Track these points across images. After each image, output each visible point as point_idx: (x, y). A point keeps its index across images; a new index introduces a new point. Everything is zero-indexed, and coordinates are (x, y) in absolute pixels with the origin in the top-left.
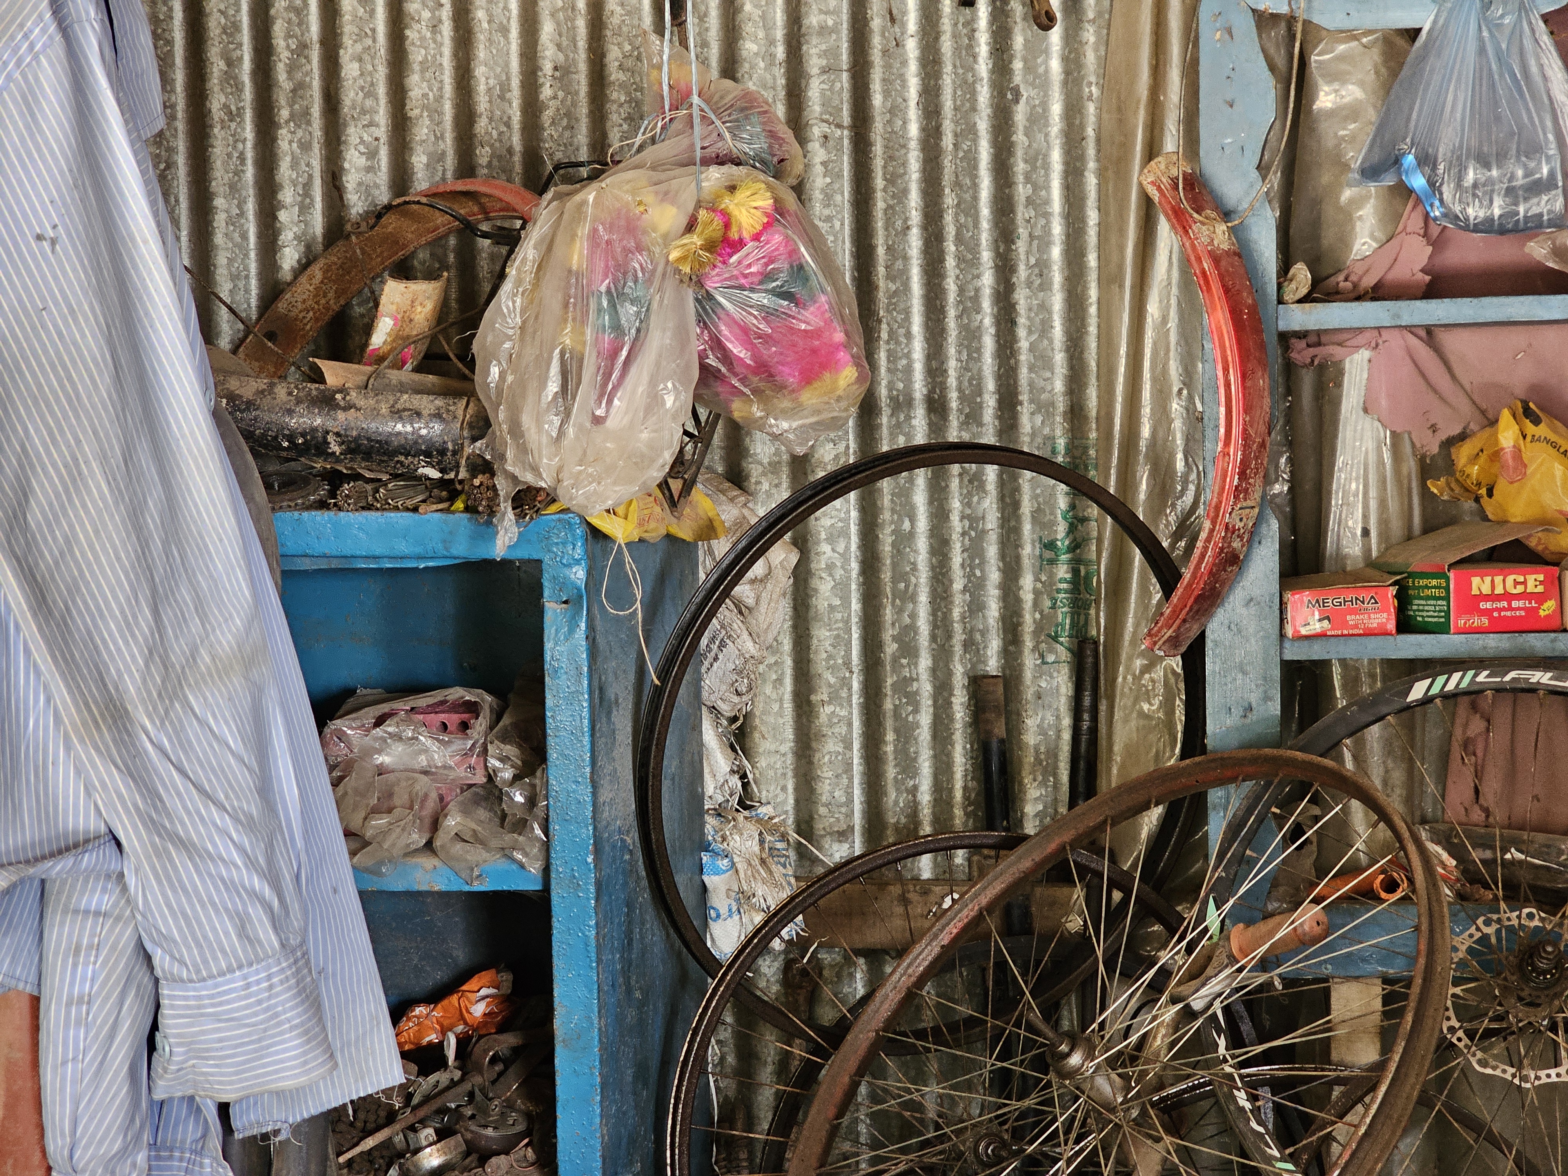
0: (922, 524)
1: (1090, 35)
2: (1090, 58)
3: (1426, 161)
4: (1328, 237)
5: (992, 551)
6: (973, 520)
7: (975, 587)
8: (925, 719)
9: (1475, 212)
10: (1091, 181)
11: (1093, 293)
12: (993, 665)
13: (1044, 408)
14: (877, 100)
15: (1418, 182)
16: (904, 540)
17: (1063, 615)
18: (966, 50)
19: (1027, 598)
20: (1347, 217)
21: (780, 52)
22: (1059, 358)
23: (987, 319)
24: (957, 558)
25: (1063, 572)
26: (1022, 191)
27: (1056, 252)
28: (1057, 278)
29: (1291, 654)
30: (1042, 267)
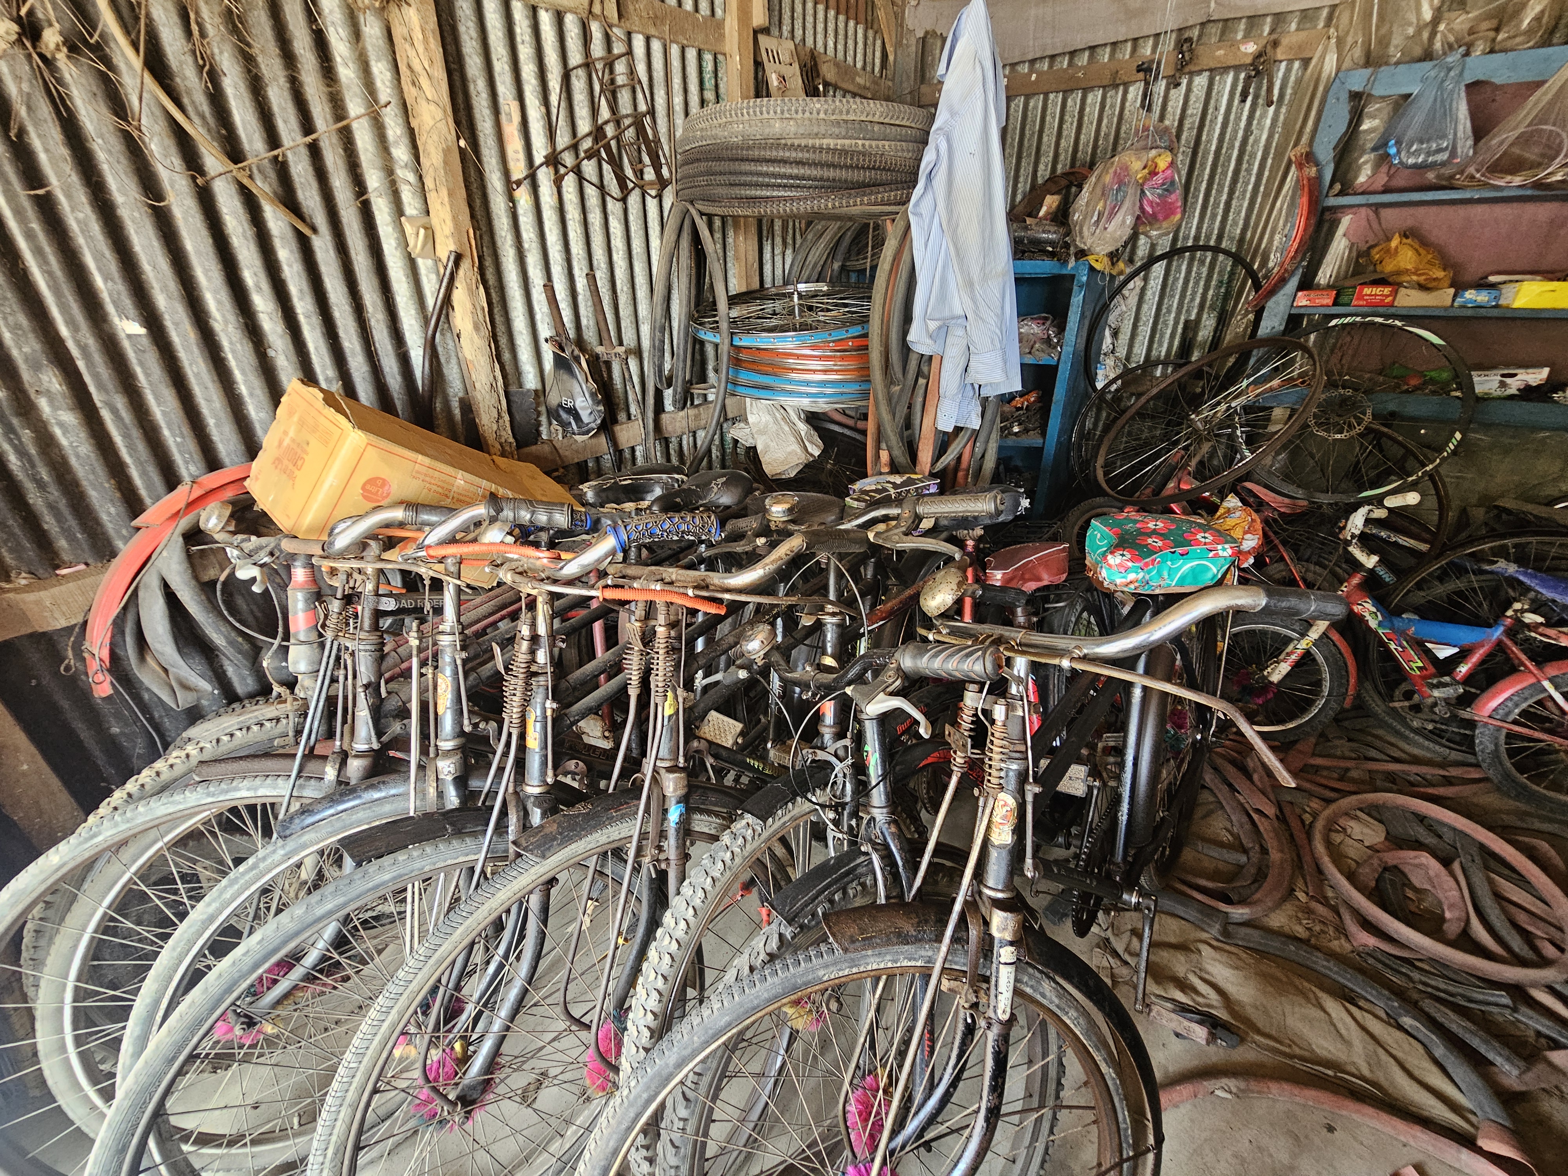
0: (1183, 275)
1: (1283, 110)
2: (1282, 118)
3: (1399, 142)
4: (1350, 176)
5: (1202, 283)
6: (1199, 274)
7: (1194, 293)
8: (1169, 331)
9: (1411, 161)
10: (1270, 161)
11: (1259, 200)
12: (1193, 317)
13: (1231, 239)
14: (1204, 138)
15: (1393, 151)
16: (1176, 279)
17: (1219, 303)
18: (1239, 118)
19: (1209, 297)
20: (1359, 168)
22: (1241, 222)
23: (1220, 211)
24: (1191, 285)
25: (1223, 290)
26: (1245, 166)
27: (1250, 187)
28: (1248, 195)
29: (1293, 311)
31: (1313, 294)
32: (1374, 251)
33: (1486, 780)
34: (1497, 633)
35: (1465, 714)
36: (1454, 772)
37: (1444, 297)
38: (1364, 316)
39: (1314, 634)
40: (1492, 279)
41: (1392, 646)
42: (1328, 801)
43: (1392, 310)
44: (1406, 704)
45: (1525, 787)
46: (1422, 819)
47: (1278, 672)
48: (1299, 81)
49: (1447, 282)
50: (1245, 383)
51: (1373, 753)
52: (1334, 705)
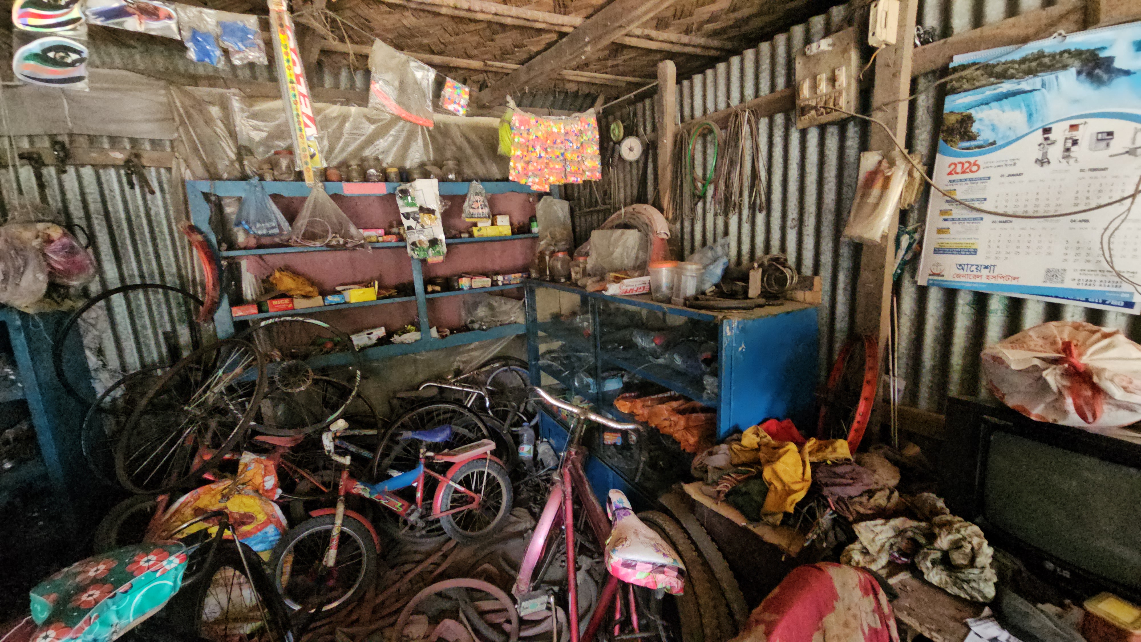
0: (143, 303)
1: (168, 196)
2: (169, 201)
3: (247, 222)
4: (230, 238)
5: (164, 306)
6: (157, 301)
7: (160, 313)
8: (153, 343)
9: (260, 232)
12: (168, 328)
13: (172, 275)
14: (110, 209)
15: (246, 227)
16: (139, 306)
17: (185, 317)
18: (135, 199)
19: (175, 314)
20: (236, 234)
21: (79, 198)
22: (173, 264)
23: (152, 256)
24: (154, 307)
25: (183, 309)
26: (157, 230)
27: (168, 243)
28: (170, 247)
29: (235, 320)
30: (166, 246)
31: (243, 308)
32: (271, 279)
33: (457, 543)
34: (421, 469)
35: (431, 518)
36: (445, 549)
37: (317, 301)
38: (280, 317)
39: (339, 521)
40: (338, 288)
41: (383, 502)
42: (393, 625)
43: (294, 312)
44: (407, 528)
45: (471, 537)
46: (439, 594)
47: (331, 557)
48: (170, 181)
49: (316, 293)
50: (220, 372)
51: (407, 567)
52: (372, 556)
